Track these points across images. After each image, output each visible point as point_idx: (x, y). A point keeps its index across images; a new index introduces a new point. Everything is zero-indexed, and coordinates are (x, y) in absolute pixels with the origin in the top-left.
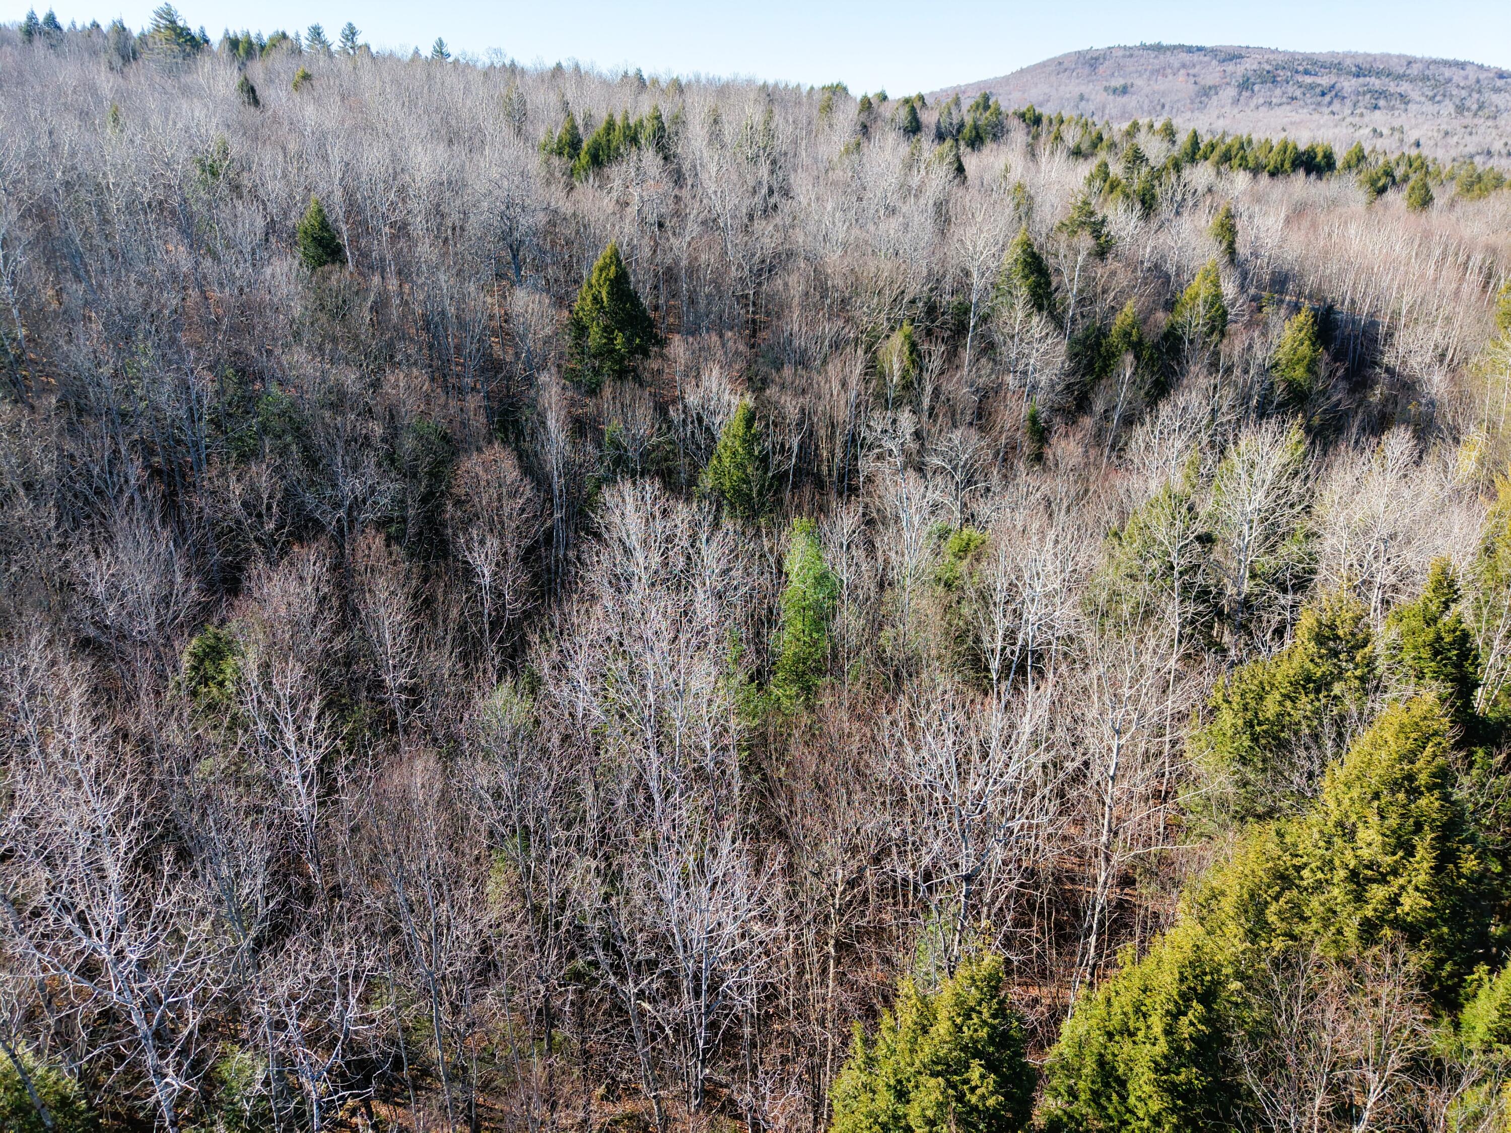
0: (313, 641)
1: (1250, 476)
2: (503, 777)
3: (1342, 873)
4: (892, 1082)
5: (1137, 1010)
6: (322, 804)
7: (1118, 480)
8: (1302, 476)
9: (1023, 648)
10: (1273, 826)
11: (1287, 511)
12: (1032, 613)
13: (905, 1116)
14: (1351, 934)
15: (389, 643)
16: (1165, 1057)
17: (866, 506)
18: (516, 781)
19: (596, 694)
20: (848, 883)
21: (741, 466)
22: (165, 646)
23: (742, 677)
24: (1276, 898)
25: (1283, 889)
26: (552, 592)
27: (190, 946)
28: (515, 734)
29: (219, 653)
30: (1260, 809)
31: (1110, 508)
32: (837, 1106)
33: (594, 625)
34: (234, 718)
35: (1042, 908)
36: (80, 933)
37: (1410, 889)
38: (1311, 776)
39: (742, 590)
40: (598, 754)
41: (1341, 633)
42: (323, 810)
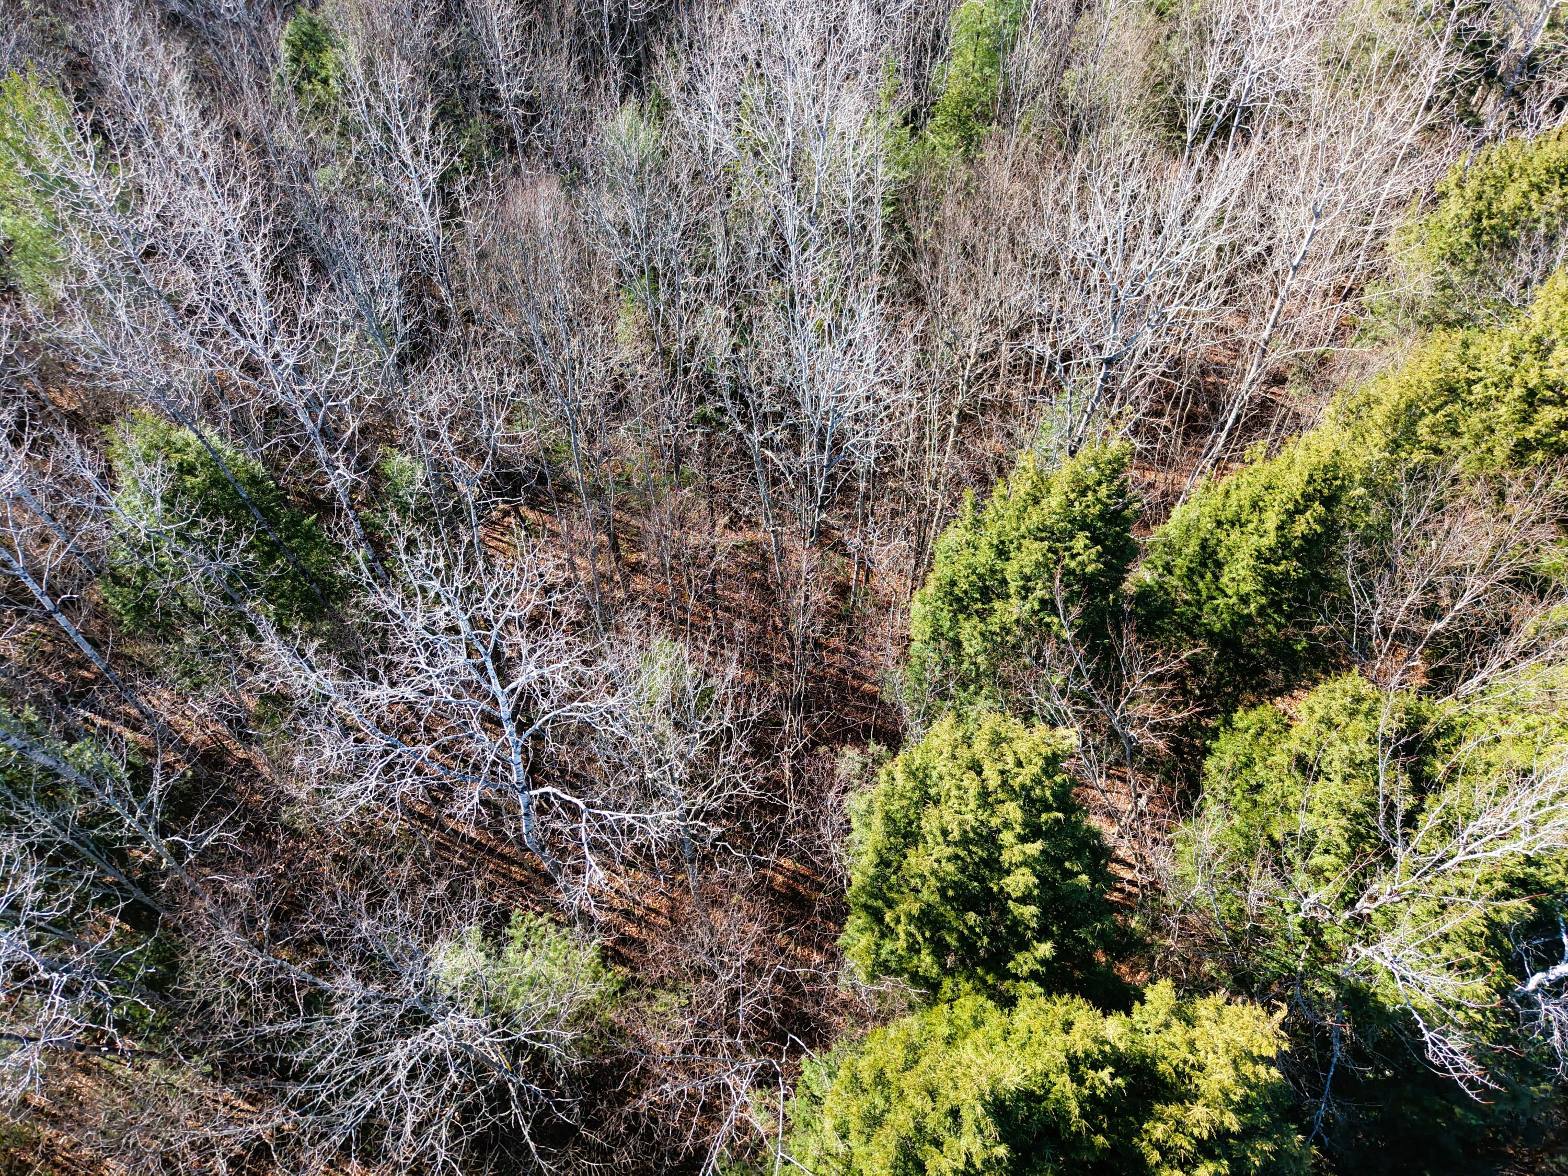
0: (417, 34)
2: (630, 212)
3: (1518, 391)
4: (995, 542)
5: (1254, 505)
6: (447, 226)
10: (1460, 335)
12: (1257, 57)
13: (1002, 571)
14: (1500, 454)
15: (500, 44)
16: (1270, 549)
18: (643, 218)
19: (728, 126)
20: (982, 356)
22: (258, 29)
23: (897, 119)
24: (1435, 411)
25: (1446, 403)
27: (340, 357)
28: (642, 165)
29: (317, 43)
30: (1452, 316)
32: (939, 556)
33: (727, 38)
34: (344, 122)
35: (1178, 398)
36: (237, 335)
38: (1526, 284)
39: (906, 3)
40: (729, 196)
42: (448, 233)
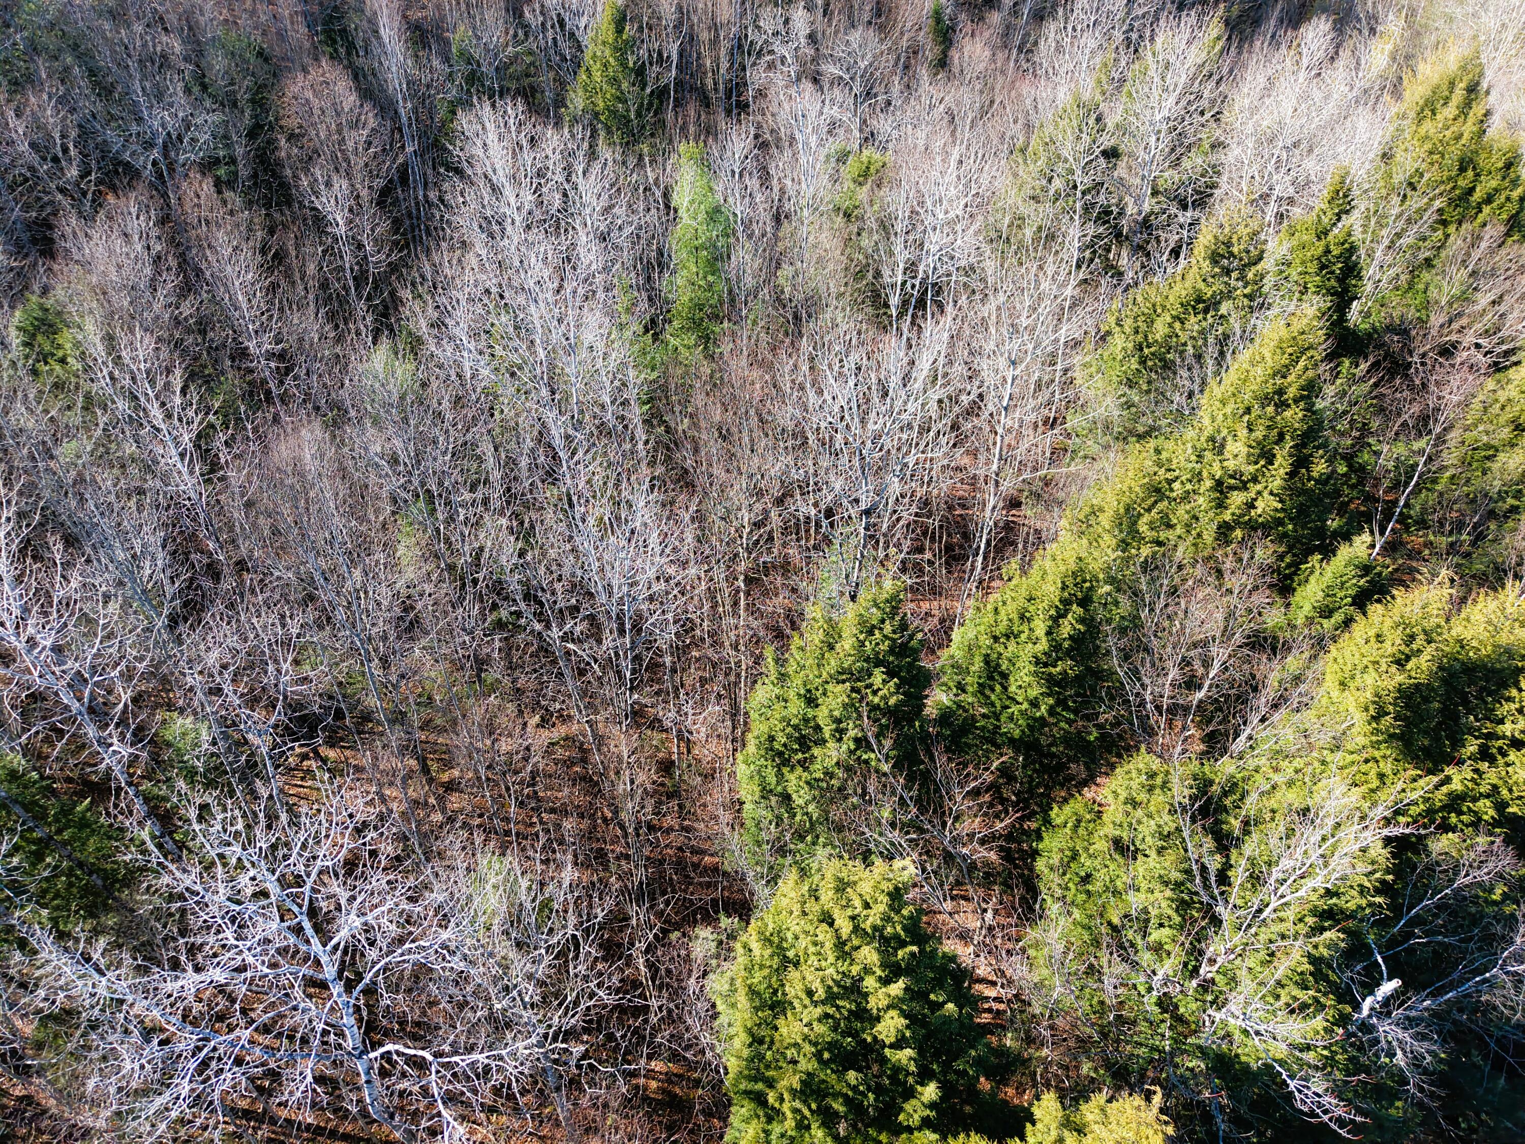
0: (157, 307)
1: (1163, 79)
2: (398, 443)
3: (1208, 483)
4: (802, 692)
5: (1022, 617)
6: (208, 481)
7: (1026, 88)
8: (1216, 77)
9: (924, 281)
10: (1152, 444)
11: (1197, 118)
12: (934, 242)
13: (814, 718)
14: (1209, 537)
15: (244, 306)
16: (1045, 654)
17: (759, 127)
18: (411, 447)
19: (481, 353)
20: (755, 524)
21: (614, 81)
23: (638, 328)
24: (1149, 510)
25: (1156, 502)
26: (419, 241)
27: (103, 629)
28: (402, 398)
29: (50, 326)
30: (1141, 429)
31: (1015, 122)
32: (754, 715)
33: (468, 276)
35: (933, 534)
37: (1266, 494)
38: (1190, 395)
39: (628, 230)
40: (492, 415)
41: (1235, 250)
42: (210, 488)
